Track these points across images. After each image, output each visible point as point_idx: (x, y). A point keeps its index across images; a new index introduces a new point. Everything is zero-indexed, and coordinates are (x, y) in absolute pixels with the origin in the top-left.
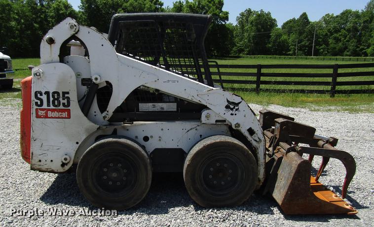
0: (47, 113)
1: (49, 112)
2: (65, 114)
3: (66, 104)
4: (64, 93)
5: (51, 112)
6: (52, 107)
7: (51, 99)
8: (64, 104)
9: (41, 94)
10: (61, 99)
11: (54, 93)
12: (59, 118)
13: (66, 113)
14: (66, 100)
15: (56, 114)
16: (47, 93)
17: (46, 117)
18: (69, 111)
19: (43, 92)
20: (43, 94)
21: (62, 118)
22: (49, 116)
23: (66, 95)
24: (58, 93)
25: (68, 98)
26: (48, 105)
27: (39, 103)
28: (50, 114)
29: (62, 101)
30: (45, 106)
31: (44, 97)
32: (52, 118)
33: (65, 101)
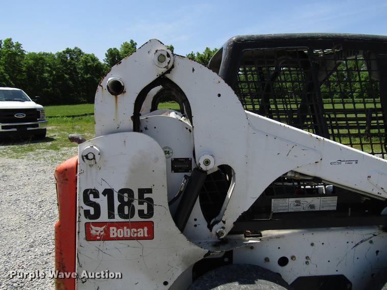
0: (107, 231)
1: (111, 228)
2: (143, 232)
3: (146, 212)
4: (142, 192)
5: (115, 229)
6: (117, 219)
7: (117, 203)
8: (141, 213)
9: (96, 195)
10: (136, 203)
11: (122, 191)
12: (131, 238)
13: (146, 229)
14: (145, 204)
15: (126, 232)
16: (109, 193)
17: (107, 237)
18: (151, 226)
19: (101, 191)
20: (101, 195)
21: (138, 238)
22: (111, 236)
23: (146, 196)
24: (130, 192)
25: (150, 201)
26: (111, 215)
27: (92, 212)
28: (113, 231)
29: (137, 207)
30: (104, 217)
31: (103, 201)
32: (118, 239)
33: (144, 207)
